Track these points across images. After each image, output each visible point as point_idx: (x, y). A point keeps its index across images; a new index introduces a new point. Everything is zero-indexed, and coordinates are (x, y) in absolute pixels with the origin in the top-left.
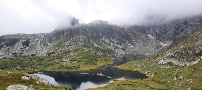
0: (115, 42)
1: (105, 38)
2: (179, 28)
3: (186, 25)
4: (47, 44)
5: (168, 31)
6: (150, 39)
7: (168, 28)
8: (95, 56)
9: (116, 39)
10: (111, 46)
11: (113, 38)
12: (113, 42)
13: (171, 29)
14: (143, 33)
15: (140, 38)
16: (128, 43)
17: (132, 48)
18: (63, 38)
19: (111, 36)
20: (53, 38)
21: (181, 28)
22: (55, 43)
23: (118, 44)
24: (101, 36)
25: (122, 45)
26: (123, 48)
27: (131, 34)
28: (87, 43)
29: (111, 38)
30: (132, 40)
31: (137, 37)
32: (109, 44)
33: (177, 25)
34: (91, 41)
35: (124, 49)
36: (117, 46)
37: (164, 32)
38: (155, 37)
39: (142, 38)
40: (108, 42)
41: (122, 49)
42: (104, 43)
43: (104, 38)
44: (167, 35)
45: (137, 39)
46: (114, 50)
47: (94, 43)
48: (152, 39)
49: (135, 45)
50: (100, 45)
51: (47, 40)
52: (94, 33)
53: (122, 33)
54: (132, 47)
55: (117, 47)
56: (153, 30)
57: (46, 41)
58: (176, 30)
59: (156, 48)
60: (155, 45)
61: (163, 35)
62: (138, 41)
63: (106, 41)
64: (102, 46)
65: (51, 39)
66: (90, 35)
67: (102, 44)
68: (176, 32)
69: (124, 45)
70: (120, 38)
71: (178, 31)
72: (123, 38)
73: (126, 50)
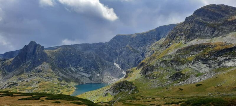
0: (82, 70)
1: (71, 67)
2: (138, 59)
3: (143, 57)
4: (5, 72)
5: (130, 61)
6: (115, 68)
7: (130, 58)
8: (58, 87)
9: (83, 67)
10: (78, 74)
11: (80, 66)
12: (80, 70)
13: (132, 60)
14: (110, 61)
15: (107, 67)
16: (95, 71)
17: (98, 77)
18: (24, 66)
19: (78, 64)
20: (13, 66)
21: (139, 59)
22: (15, 72)
23: (85, 73)
24: (67, 64)
25: (89, 73)
26: (90, 76)
27: (99, 62)
28: (51, 72)
29: (78, 66)
30: (99, 68)
31: (105, 65)
32: (76, 73)
33: (137, 56)
34: (56, 70)
35: (90, 78)
36: (84, 74)
37: (127, 62)
38: (120, 66)
39: (109, 66)
40: (75, 70)
41: (88, 77)
42: (70, 71)
43: (70, 65)
44: (129, 65)
45: (104, 68)
46: (80, 79)
47: (59, 72)
48: (117, 68)
49: (102, 73)
50: (65, 74)
51: (6, 69)
52: (61, 61)
53: (90, 61)
54: (99, 75)
55: (84, 76)
56: (119, 59)
57: (4, 69)
58: (136, 61)
59: (119, 77)
60: (119, 73)
61: (126, 64)
62: (105, 69)
63: (73, 69)
64: (68, 75)
65: (11, 68)
66: (56, 63)
67: (68, 72)
68: (136, 62)
69: (91, 73)
70: (87, 67)
71: (137, 62)
72: (91, 67)
73: (92, 79)
